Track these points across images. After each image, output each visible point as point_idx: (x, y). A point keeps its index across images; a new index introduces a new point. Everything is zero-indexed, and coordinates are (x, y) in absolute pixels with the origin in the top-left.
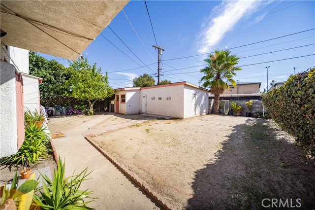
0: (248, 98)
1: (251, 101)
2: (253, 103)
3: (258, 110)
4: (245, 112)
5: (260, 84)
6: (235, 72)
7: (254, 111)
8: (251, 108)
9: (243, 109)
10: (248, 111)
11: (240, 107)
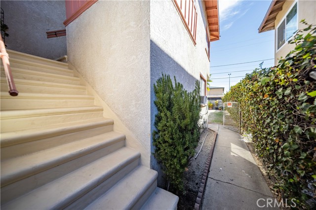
0: (216, 99)
1: (217, 101)
2: (219, 102)
3: (221, 106)
4: (214, 107)
5: (223, 88)
6: (209, 83)
7: (219, 107)
8: (217, 105)
9: (213, 106)
10: (216, 107)
11: (212, 104)
